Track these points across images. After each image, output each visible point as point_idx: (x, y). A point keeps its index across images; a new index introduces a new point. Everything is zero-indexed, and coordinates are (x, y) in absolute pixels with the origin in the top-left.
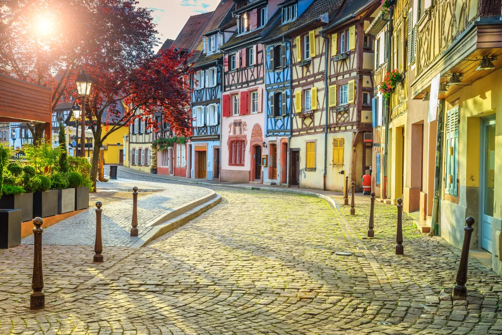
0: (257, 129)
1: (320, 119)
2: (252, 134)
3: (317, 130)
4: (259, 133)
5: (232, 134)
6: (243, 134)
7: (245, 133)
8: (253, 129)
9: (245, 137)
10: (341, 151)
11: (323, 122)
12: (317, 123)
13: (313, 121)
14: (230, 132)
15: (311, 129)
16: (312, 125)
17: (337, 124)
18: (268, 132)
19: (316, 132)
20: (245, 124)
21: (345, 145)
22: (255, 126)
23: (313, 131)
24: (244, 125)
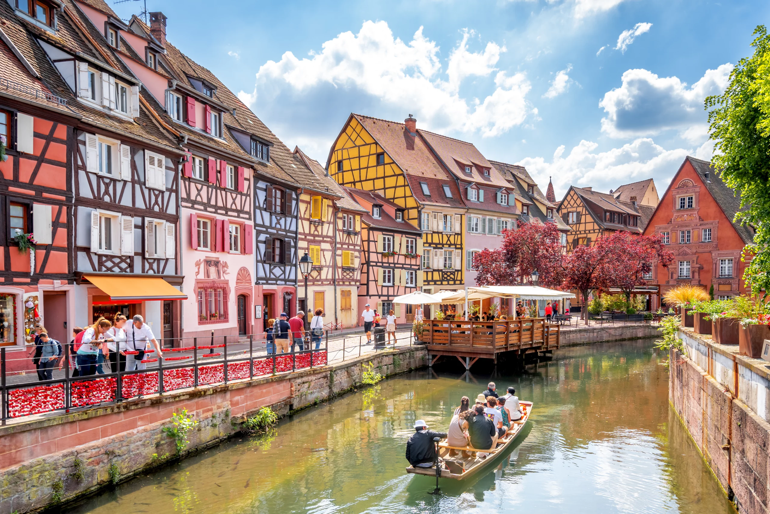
0: (243, 273)
1: (327, 274)
2: (238, 279)
3: (324, 283)
4: (248, 278)
5: (201, 276)
6: (222, 278)
7: (227, 277)
8: (239, 274)
9: (227, 282)
10: (348, 300)
11: (330, 277)
12: (323, 277)
13: (320, 274)
14: (198, 273)
15: (318, 281)
16: (318, 278)
17: (342, 279)
18: (258, 279)
19: (322, 284)
20: (225, 265)
21: (352, 295)
22: (241, 270)
23: (320, 283)
24: (223, 267)
